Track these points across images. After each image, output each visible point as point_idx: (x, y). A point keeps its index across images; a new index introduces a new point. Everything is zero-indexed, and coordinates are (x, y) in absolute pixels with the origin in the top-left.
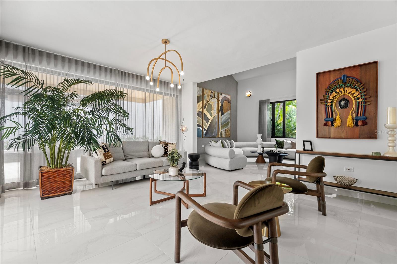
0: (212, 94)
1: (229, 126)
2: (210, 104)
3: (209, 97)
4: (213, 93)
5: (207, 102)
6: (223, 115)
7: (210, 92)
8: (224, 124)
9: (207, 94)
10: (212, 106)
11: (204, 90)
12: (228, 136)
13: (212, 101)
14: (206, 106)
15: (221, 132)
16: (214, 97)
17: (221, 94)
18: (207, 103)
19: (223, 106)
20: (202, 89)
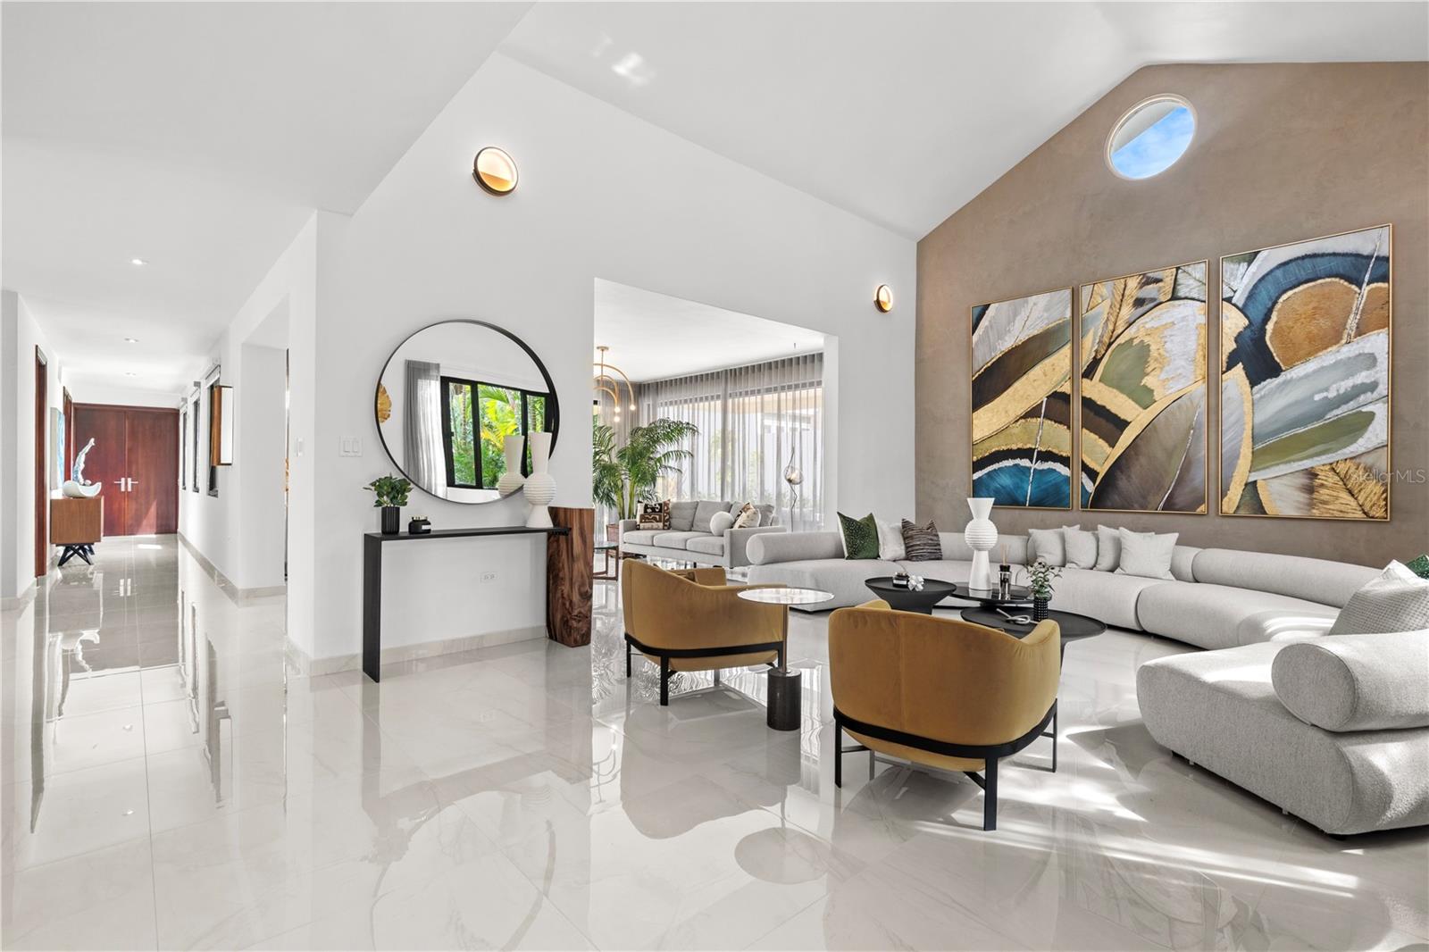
0: (1150, 291)
1: (1361, 441)
2: (1136, 342)
3: (1127, 311)
4: (1158, 281)
5: (1106, 340)
6: (1270, 383)
7: (1133, 283)
8: (1285, 435)
9: (1107, 303)
10: (1153, 348)
11: (1085, 292)
12: (1359, 515)
13: (1147, 326)
14: (1096, 362)
15: (1252, 487)
16: (1174, 297)
17: (1251, 258)
18: (1110, 344)
19: (1270, 327)
20: (1067, 293)
